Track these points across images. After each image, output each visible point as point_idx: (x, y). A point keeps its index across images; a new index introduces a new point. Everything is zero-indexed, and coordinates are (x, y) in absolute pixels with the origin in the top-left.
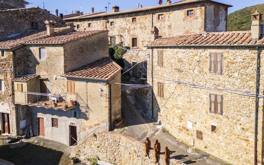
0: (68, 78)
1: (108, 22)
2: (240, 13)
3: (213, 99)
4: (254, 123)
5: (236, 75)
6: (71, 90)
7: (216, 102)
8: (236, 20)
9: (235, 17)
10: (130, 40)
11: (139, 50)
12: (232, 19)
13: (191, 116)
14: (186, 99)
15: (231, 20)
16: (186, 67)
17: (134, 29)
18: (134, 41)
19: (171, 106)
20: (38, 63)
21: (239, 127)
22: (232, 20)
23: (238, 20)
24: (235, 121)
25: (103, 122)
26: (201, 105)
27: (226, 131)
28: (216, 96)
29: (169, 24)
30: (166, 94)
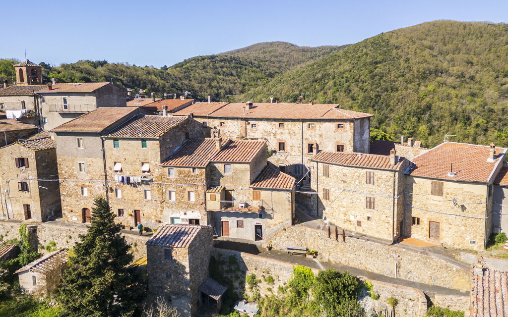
0: (254, 189)
1: (249, 124)
2: (372, 45)
3: (368, 200)
4: (392, 213)
5: (382, 185)
6: (257, 197)
7: (370, 202)
8: (366, 58)
9: (365, 51)
10: (276, 143)
11: (287, 154)
12: (360, 54)
13: (353, 212)
14: (349, 200)
15: (357, 56)
16: (349, 180)
17: (282, 134)
18: (282, 146)
19: (336, 206)
20: (223, 177)
21: (384, 216)
22: (359, 57)
23: (368, 57)
24: (382, 212)
25: (287, 220)
26: (360, 204)
27: (376, 219)
28: (370, 198)
29: (320, 133)
30: (332, 198)
